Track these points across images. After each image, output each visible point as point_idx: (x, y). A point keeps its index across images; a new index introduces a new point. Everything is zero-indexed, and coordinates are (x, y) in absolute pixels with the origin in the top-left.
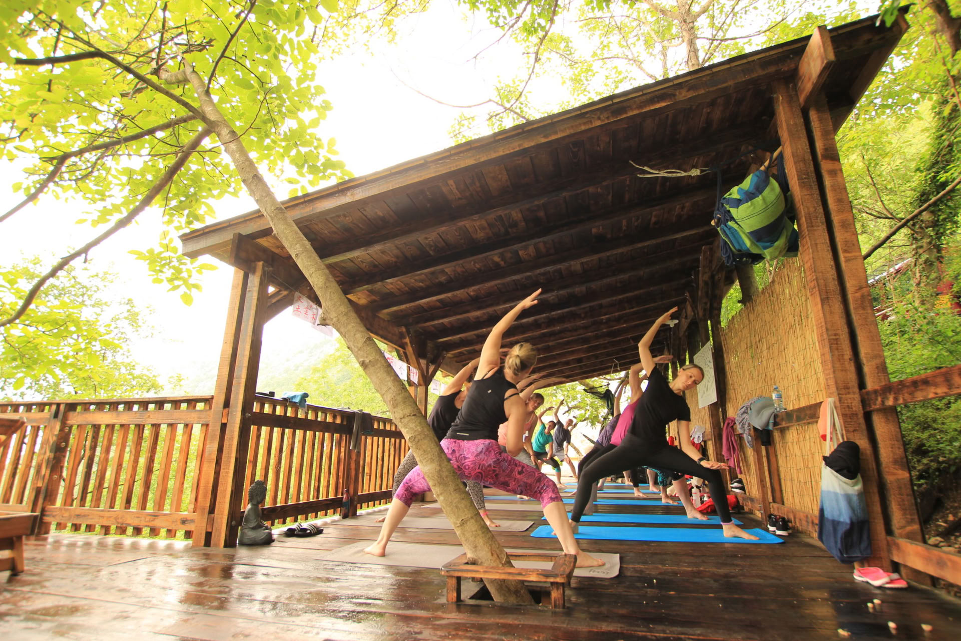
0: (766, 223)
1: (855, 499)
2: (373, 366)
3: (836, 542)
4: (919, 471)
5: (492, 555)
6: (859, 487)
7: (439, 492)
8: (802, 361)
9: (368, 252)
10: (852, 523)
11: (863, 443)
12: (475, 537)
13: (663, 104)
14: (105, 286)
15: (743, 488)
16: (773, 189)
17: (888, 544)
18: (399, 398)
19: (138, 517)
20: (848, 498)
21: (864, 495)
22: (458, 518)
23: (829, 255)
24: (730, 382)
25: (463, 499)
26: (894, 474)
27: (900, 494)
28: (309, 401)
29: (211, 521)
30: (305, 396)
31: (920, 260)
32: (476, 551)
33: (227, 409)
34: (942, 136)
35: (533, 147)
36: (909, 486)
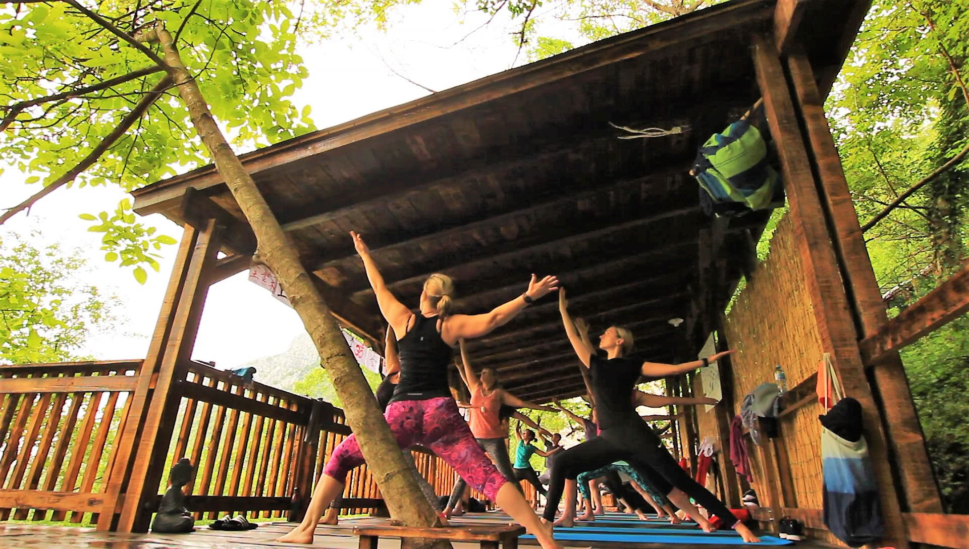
0: (745, 168)
1: (859, 465)
2: (303, 302)
3: (841, 520)
4: (953, 471)
5: (420, 517)
6: (863, 451)
7: (363, 443)
8: (803, 331)
9: (333, 218)
10: (857, 495)
11: (866, 401)
12: (401, 495)
13: (636, 54)
14: (68, 273)
15: (755, 501)
16: (752, 134)
17: (905, 523)
18: (329, 336)
19: (42, 498)
20: (851, 463)
21: (869, 460)
22: (383, 471)
23: (816, 199)
24: (736, 376)
25: (390, 451)
26: (905, 437)
27: (914, 461)
28: (256, 378)
29: (121, 501)
30: (252, 371)
31: (940, 251)
32: (400, 511)
33: (156, 374)
34: (950, 122)
35: (501, 98)
36: (923, 452)
